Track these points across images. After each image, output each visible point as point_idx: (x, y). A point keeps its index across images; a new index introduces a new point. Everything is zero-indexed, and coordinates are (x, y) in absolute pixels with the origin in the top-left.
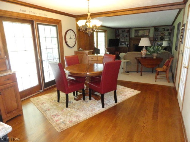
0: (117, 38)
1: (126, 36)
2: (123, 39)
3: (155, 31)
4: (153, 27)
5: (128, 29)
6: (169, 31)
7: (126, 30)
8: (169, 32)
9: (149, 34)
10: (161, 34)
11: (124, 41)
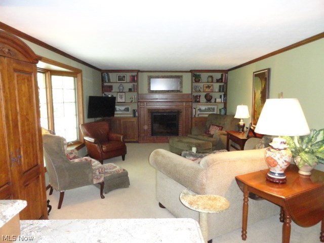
0: (107, 93)
1: (130, 90)
2: (121, 98)
3: (194, 81)
4: (191, 71)
5: (135, 74)
6: (222, 82)
7: (128, 76)
8: (222, 84)
9: (182, 87)
10: (205, 88)
11: (124, 102)
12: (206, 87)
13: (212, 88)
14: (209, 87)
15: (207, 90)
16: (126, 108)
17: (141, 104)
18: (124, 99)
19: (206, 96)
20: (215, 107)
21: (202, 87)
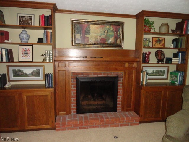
10: (154, 43)
11: (32, 62)
12: (156, 41)
13: (163, 42)
14: (159, 41)
15: (158, 45)
16: (34, 71)
17: (60, 65)
18: (30, 55)
19: (156, 54)
20: (166, 69)
21: (151, 40)
